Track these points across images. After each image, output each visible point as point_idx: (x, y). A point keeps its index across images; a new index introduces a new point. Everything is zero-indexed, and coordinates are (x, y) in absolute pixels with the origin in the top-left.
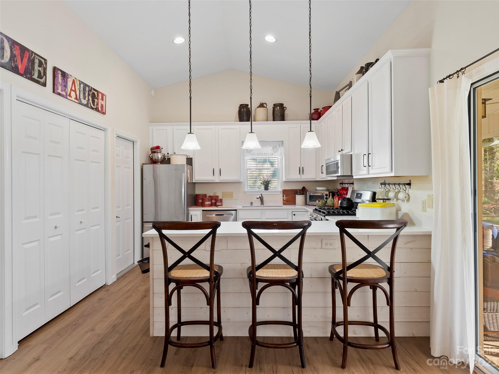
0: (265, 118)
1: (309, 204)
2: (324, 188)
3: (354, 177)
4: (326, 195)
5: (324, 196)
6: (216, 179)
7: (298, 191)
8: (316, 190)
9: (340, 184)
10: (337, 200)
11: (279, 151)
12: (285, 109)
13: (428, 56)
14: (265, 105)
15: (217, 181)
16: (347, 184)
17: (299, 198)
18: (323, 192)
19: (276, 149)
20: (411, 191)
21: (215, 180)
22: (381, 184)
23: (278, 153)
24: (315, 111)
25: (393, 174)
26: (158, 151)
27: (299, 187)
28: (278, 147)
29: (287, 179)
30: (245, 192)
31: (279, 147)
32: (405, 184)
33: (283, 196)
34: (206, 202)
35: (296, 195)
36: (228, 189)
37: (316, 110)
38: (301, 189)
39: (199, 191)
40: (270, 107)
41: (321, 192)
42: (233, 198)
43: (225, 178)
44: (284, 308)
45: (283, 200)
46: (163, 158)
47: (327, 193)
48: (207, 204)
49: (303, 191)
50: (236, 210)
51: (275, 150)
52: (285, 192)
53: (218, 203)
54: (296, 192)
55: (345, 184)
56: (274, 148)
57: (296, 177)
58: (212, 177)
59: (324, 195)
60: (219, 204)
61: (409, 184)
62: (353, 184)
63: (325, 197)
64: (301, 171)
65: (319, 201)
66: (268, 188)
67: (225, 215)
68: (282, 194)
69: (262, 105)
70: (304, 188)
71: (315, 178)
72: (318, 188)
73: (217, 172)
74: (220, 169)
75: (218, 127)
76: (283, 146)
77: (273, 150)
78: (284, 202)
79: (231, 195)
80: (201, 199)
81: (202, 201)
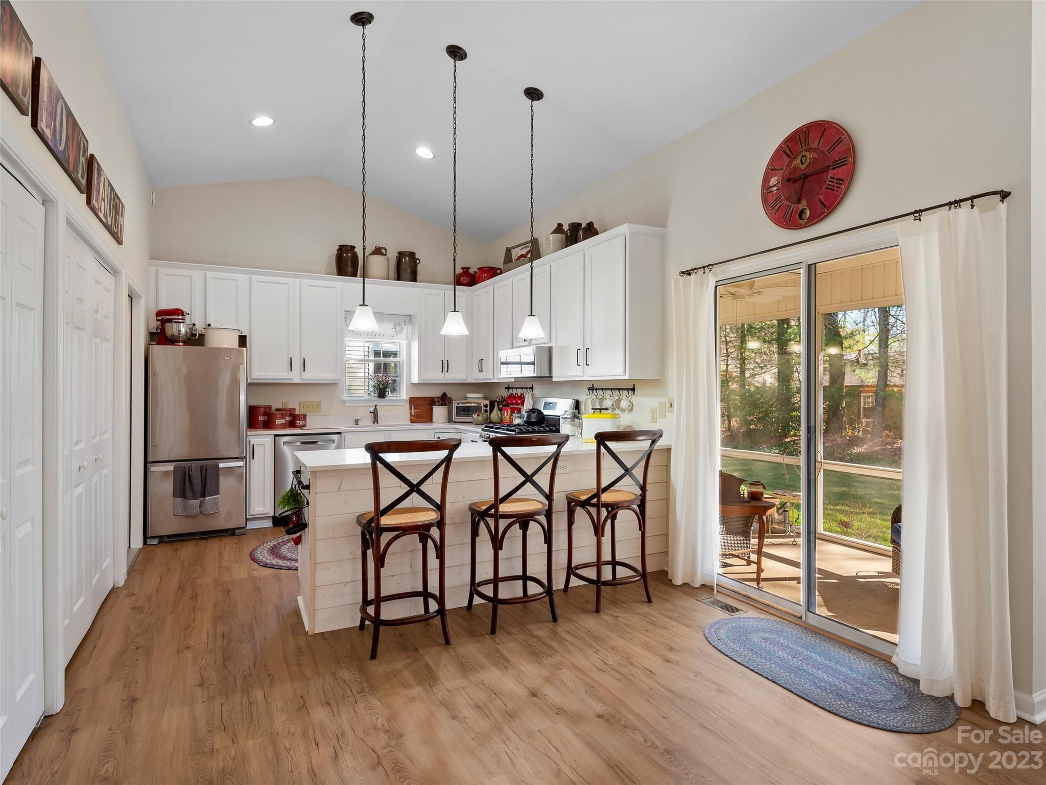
0: (384, 273)
1: (456, 420)
2: (480, 395)
3: (554, 379)
4: (486, 406)
5: (481, 407)
6: (296, 377)
7: (436, 400)
8: (466, 398)
9: (506, 388)
10: (509, 413)
11: (405, 331)
12: (418, 261)
13: (663, 238)
14: (383, 251)
15: (297, 380)
16: (522, 388)
17: (439, 412)
18: (479, 401)
19: (400, 328)
20: (635, 399)
21: (292, 379)
22: (589, 389)
23: (402, 334)
24: (464, 272)
25: (627, 377)
26: (179, 319)
27: (436, 393)
28: (403, 325)
29: (422, 380)
30: (343, 401)
31: (405, 325)
32: (628, 390)
33: (411, 409)
34: (278, 420)
35: (433, 407)
36: (311, 396)
37: (465, 270)
38: (440, 396)
39: (261, 401)
40: (392, 255)
41: (476, 401)
42: (320, 412)
43: (309, 375)
45: (411, 414)
46: (189, 335)
47: (487, 402)
48: (278, 423)
49: (444, 400)
50: (340, 433)
51: (398, 329)
52: (413, 401)
53: (299, 422)
54: (432, 402)
55: (512, 388)
56: (396, 327)
57: (437, 376)
58: (288, 373)
59: (482, 405)
60: (301, 424)
62: (532, 388)
63: (484, 409)
64: (445, 366)
65: (478, 415)
66: (385, 393)
67: (320, 443)
68: (408, 405)
69: (378, 251)
70: (444, 395)
71: (465, 378)
72: (469, 395)
73: (297, 365)
74: (304, 359)
75: (301, 282)
76: (411, 324)
77: (394, 330)
78: (413, 418)
79: (317, 406)
80: (264, 415)
81: (266, 417)
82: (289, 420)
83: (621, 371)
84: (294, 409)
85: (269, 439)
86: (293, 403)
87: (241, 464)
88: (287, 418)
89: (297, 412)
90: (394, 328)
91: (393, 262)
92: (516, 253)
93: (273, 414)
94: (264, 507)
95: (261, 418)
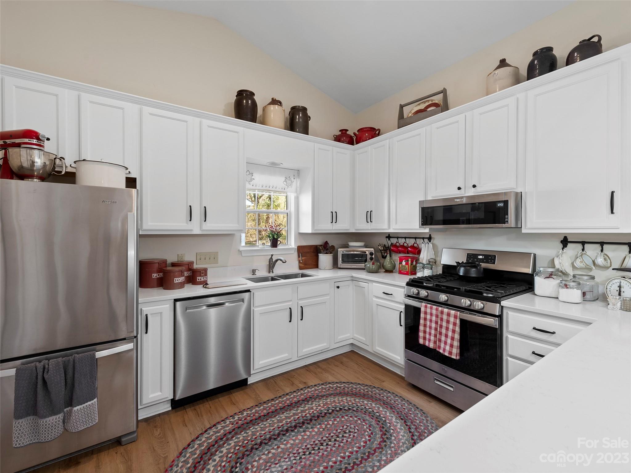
1: (341, 267)
2: (361, 244)
3: (524, 231)
4: (371, 254)
5: (367, 254)
6: (195, 228)
7: (321, 248)
8: (348, 246)
9: (387, 237)
11: (294, 184)
12: (309, 117)
14: (280, 102)
15: (197, 231)
16: (415, 238)
17: (325, 259)
18: (364, 249)
21: (192, 230)
23: (292, 187)
24: (342, 133)
28: (292, 179)
29: (315, 230)
30: (240, 252)
31: (294, 179)
33: (299, 257)
34: (177, 279)
35: (319, 254)
36: (207, 247)
37: (344, 132)
38: (323, 244)
39: (156, 255)
41: (360, 249)
42: (217, 263)
43: (211, 226)
45: (299, 262)
47: (372, 250)
48: (177, 282)
49: (326, 248)
50: (248, 291)
51: (289, 182)
52: (301, 250)
53: (200, 278)
54: (317, 249)
56: (287, 180)
57: (327, 227)
58: (187, 223)
59: (367, 253)
60: (202, 280)
62: (430, 238)
63: (369, 257)
64: (334, 217)
65: (373, 264)
66: (277, 243)
67: (227, 304)
68: (296, 254)
69: (274, 102)
70: (326, 243)
72: (351, 244)
73: (197, 214)
74: (205, 207)
75: (201, 122)
76: (299, 178)
77: (285, 183)
78: (301, 265)
79: (214, 258)
80: (160, 271)
81: (161, 274)
82: (187, 275)
84: (192, 263)
85: (168, 306)
87: (129, 346)
88: (186, 274)
89: (195, 266)
90: (285, 181)
93: (170, 272)
94: (161, 391)
95: (155, 276)
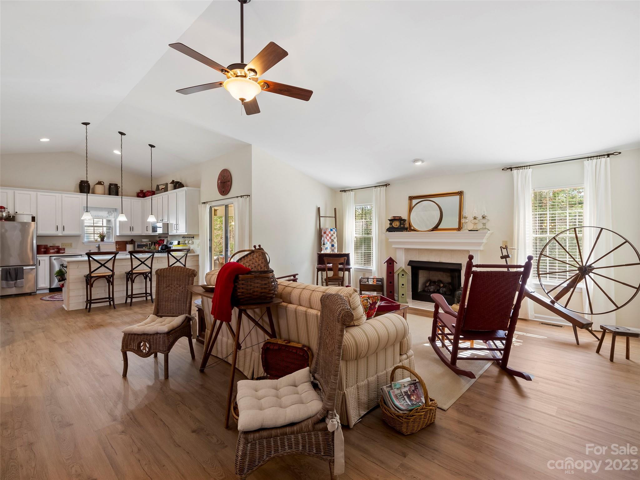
0: (103, 192)
2: (148, 240)
3: (169, 234)
4: (150, 244)
6: (60, 233)
7: (128, 242)
8: (142, 241)
9: (159, 237)
10: (158, 246)
11: (113, 215)
12: (119, 187)
14: (102, 183)
15: (60, 235)
16: (164, 237)
17: (129, 247)
18: (147, 242)
19: (111, 214)
20: (194, 240)
21: (58, 234)
22: (182, 237)
24: (141, 192)
25: (186, 234)
27: (129, 239)
28: (112, 212)
29: (121, 234)
30: (84, 243)
32: (192, 237)
33: (116, 246)
35: (126, 245)
38: (130, 240)
39: (43, 243)
40: (107, 184)
41: (145, 242)
42: (72, 247)
43: (66, 232)
44: (140, 289)
45: (116, 248)
46: (7, 217)
47: (150, 243)
48: (51, 251)
49: (132, 242)
51: (110, 214)
52: (117, 243)
53: (61, 251)
54: (126, 243)
55: (162, 237)
57: (128, 233)
58: (56, 232)
59: (148, 244)
60: (63, 252)
61: (193, 237)
62: (167, 237)
64: (131, 229)
65: (145, 248)
66: (104, 240)
68: (115, 244)
69: (100, 183)
70: (132, 240)
71: (141, 233)
72: (143, 240)
73: (60, 228)
74: (64, 226)
75: (62, 195)
76: (116, 212)
77: (108, 214)
78: (117, 249)
79: (71, 245)
80: (44, 248)
81: (45, 250)
83: (185, 231)
84: (59, 246)
85: (47, 258)
86: (58, 243)
87: (34, 267)
88: (56, 250)
89: (60, 247)
90: (108, 213)
91: (107, 187)
92: (161, 187)
93: (49, 248)
94: (45, 284)
95: (43, 250)
